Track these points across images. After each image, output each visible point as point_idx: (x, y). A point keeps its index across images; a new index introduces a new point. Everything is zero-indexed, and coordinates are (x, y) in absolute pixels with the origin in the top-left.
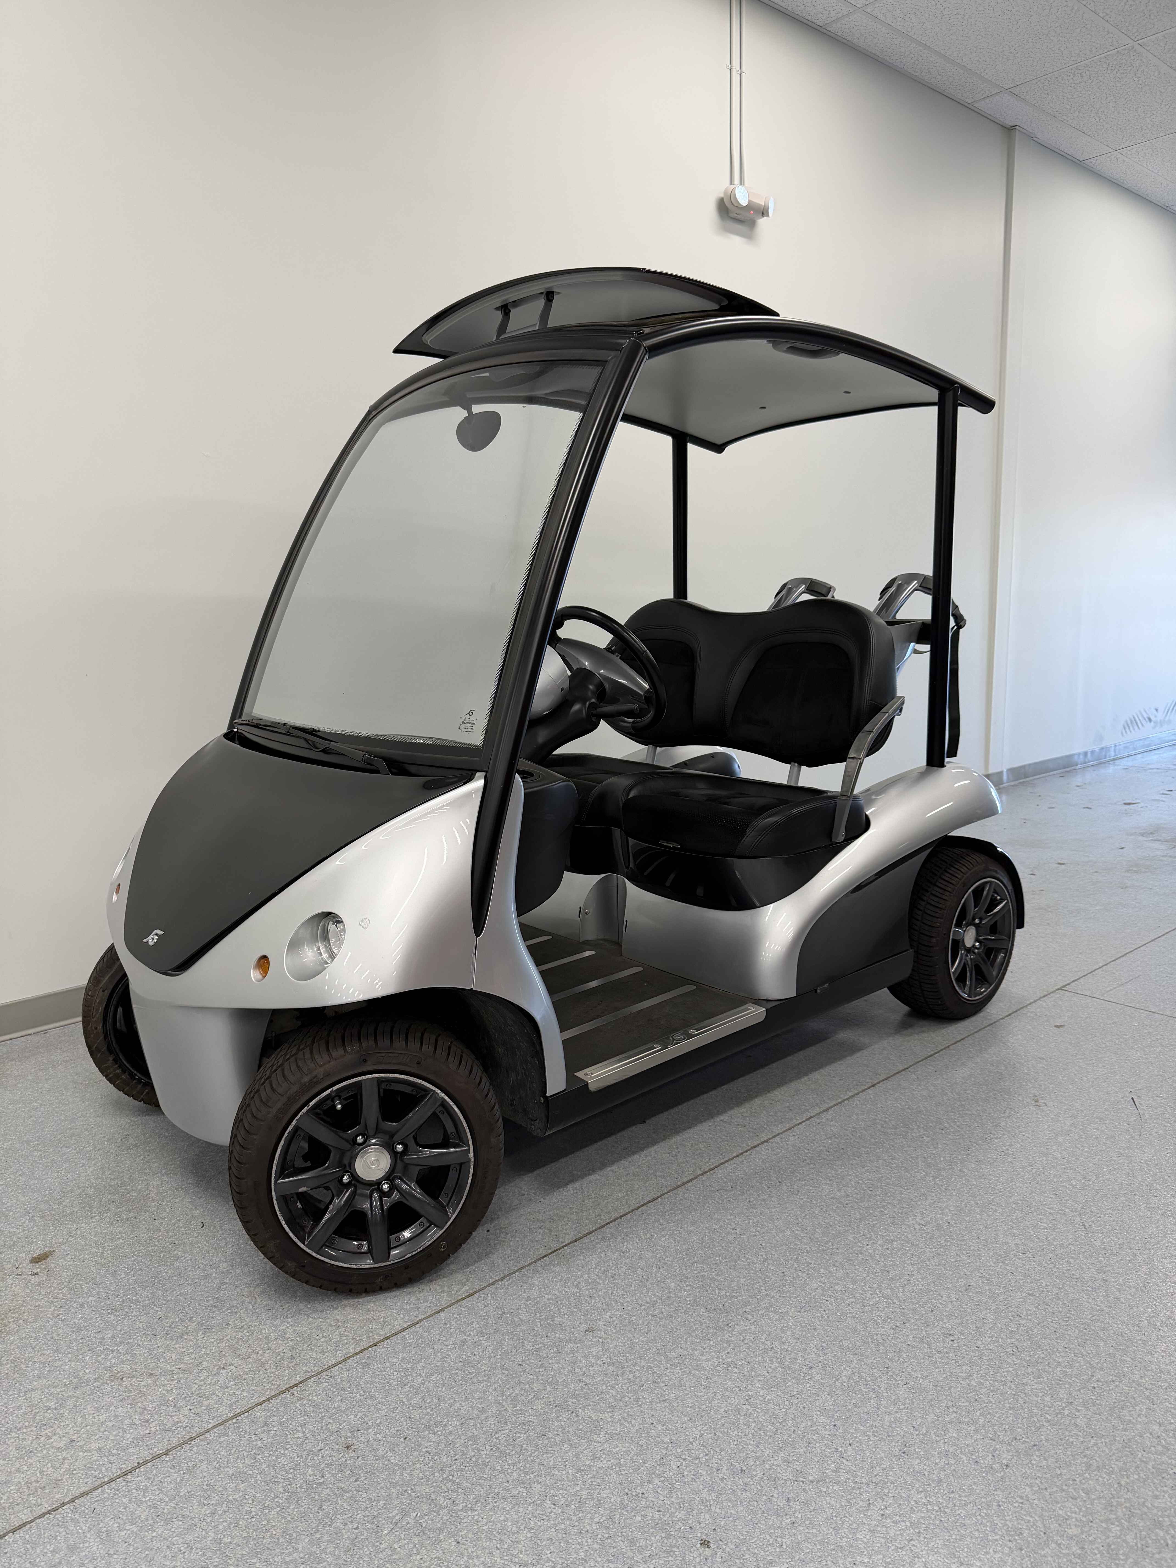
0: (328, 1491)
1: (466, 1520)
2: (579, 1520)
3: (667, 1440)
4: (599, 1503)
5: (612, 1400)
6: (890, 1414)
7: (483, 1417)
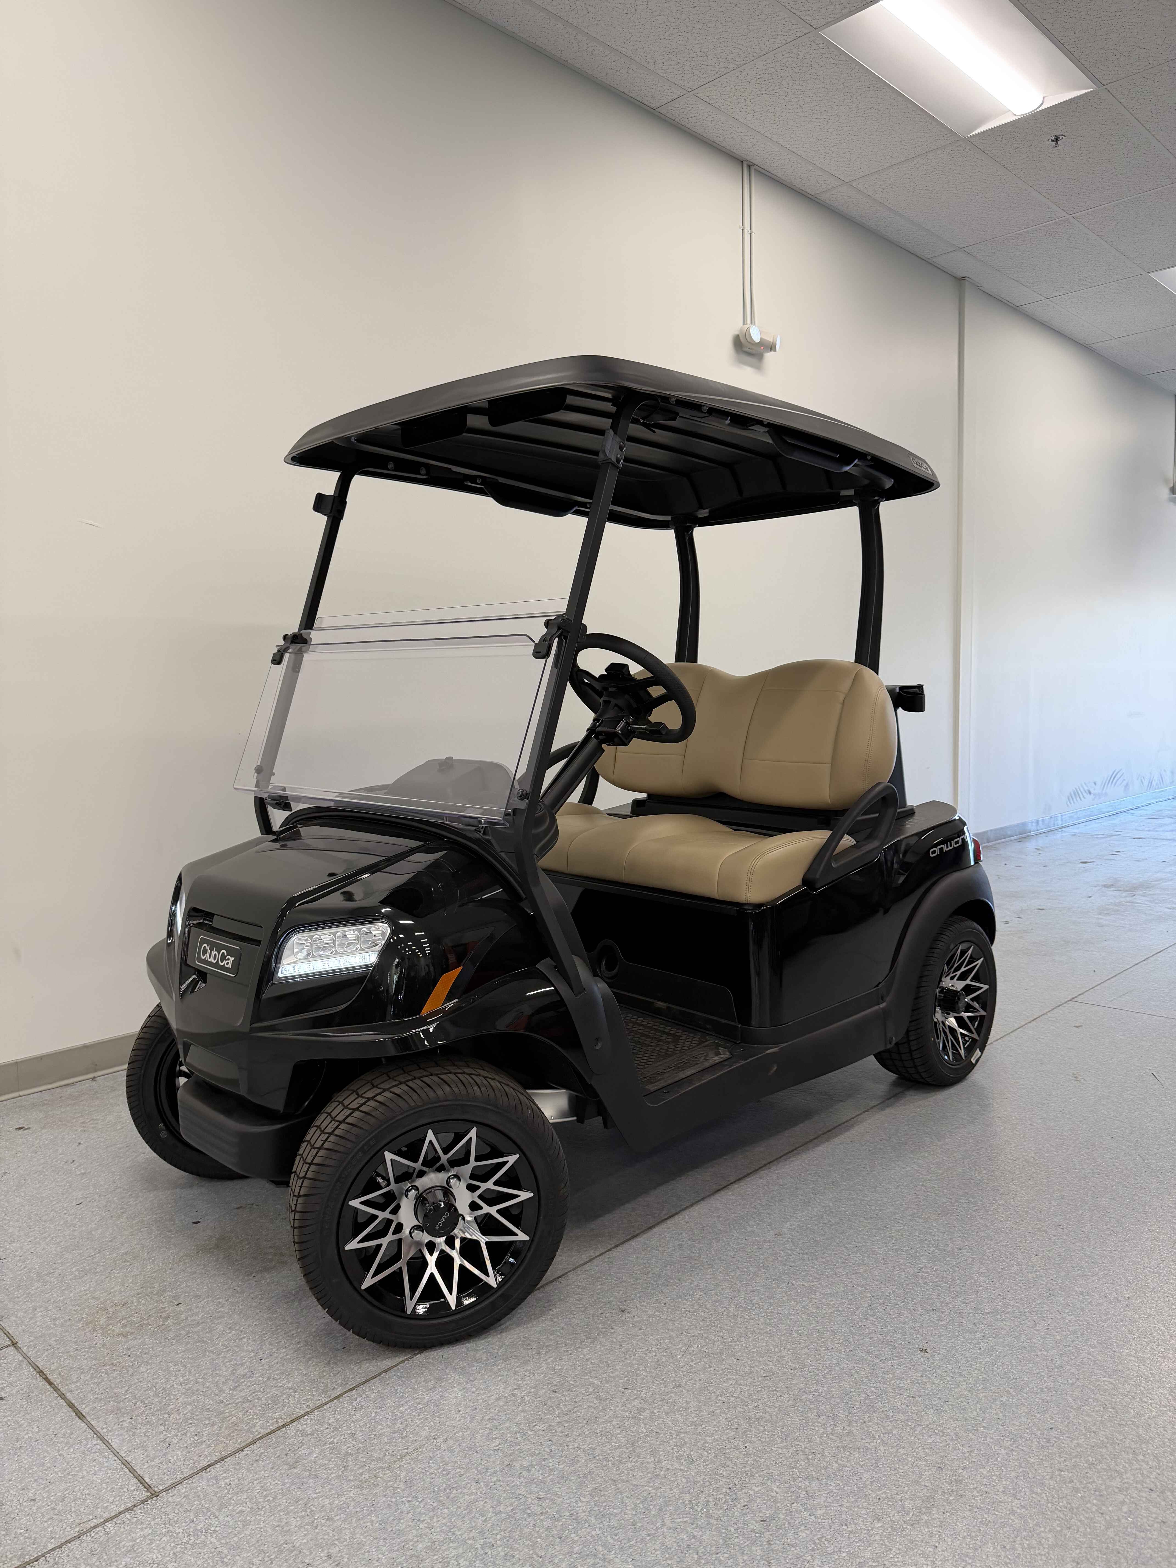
0: (621, 1336)
1: (736, 1347)
2: (824, 1342)
3: (868, 1295)
4: (834, 1333)
5: (815, 1274)
6: (1031, 1273)
7: (720, 1288)
